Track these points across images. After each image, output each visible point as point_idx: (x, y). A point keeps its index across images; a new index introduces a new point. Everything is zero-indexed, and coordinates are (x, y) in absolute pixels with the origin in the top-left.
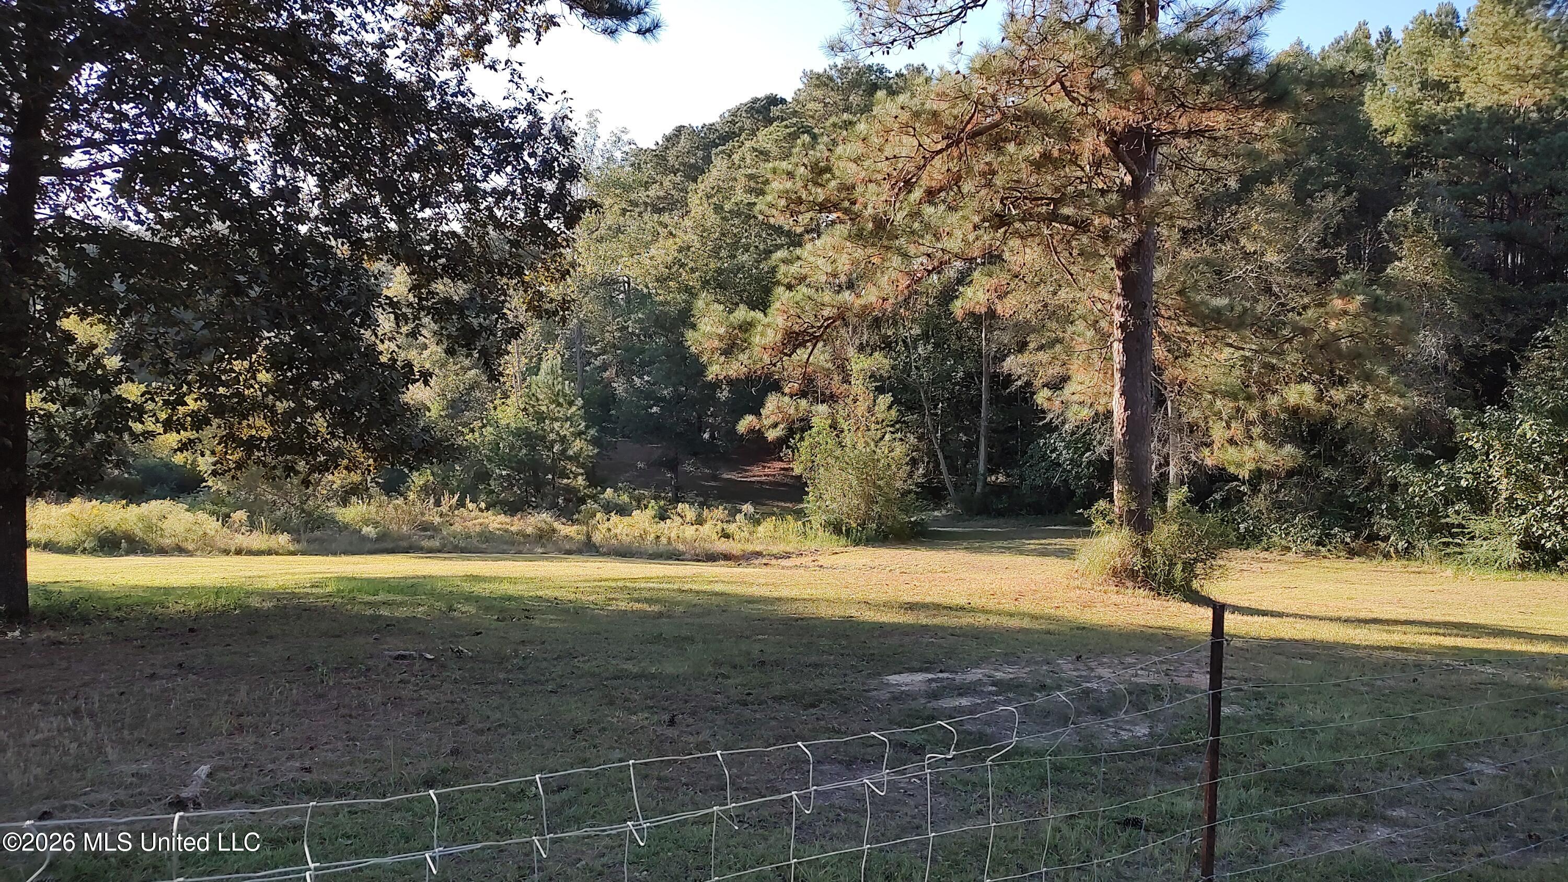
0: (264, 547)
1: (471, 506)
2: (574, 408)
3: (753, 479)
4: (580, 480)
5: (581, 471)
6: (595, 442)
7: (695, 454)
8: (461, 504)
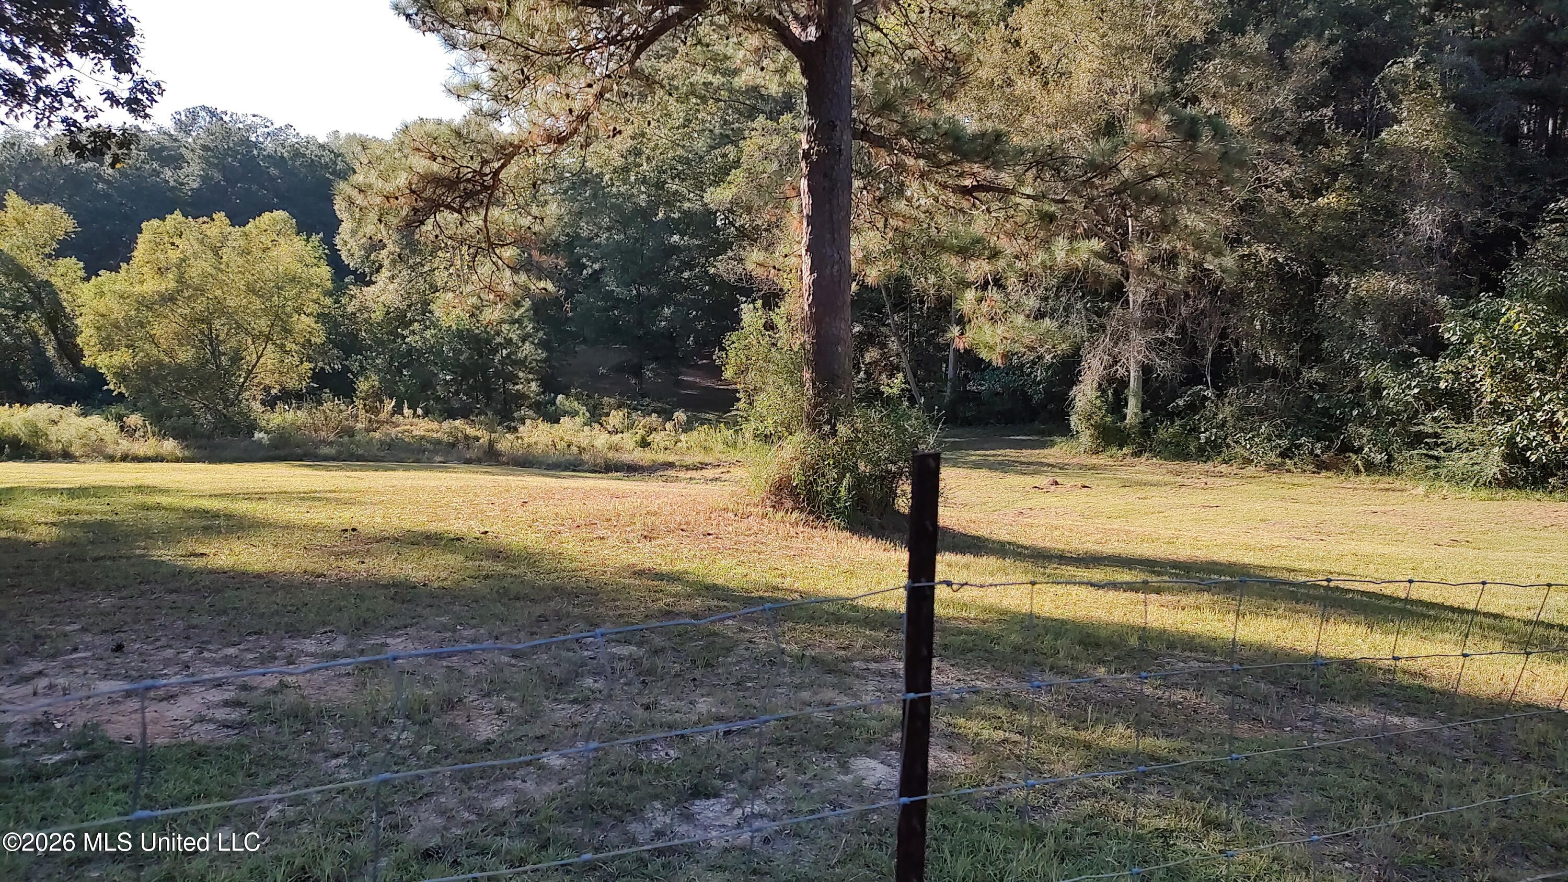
0: (150, 453)
1: (406, 411)
2: (522, 310)
3: (729, 387)
4: (534, 386)
5: (531, 376)
6: (543, 345)
7: (656, 359)
8: (398, 410)
